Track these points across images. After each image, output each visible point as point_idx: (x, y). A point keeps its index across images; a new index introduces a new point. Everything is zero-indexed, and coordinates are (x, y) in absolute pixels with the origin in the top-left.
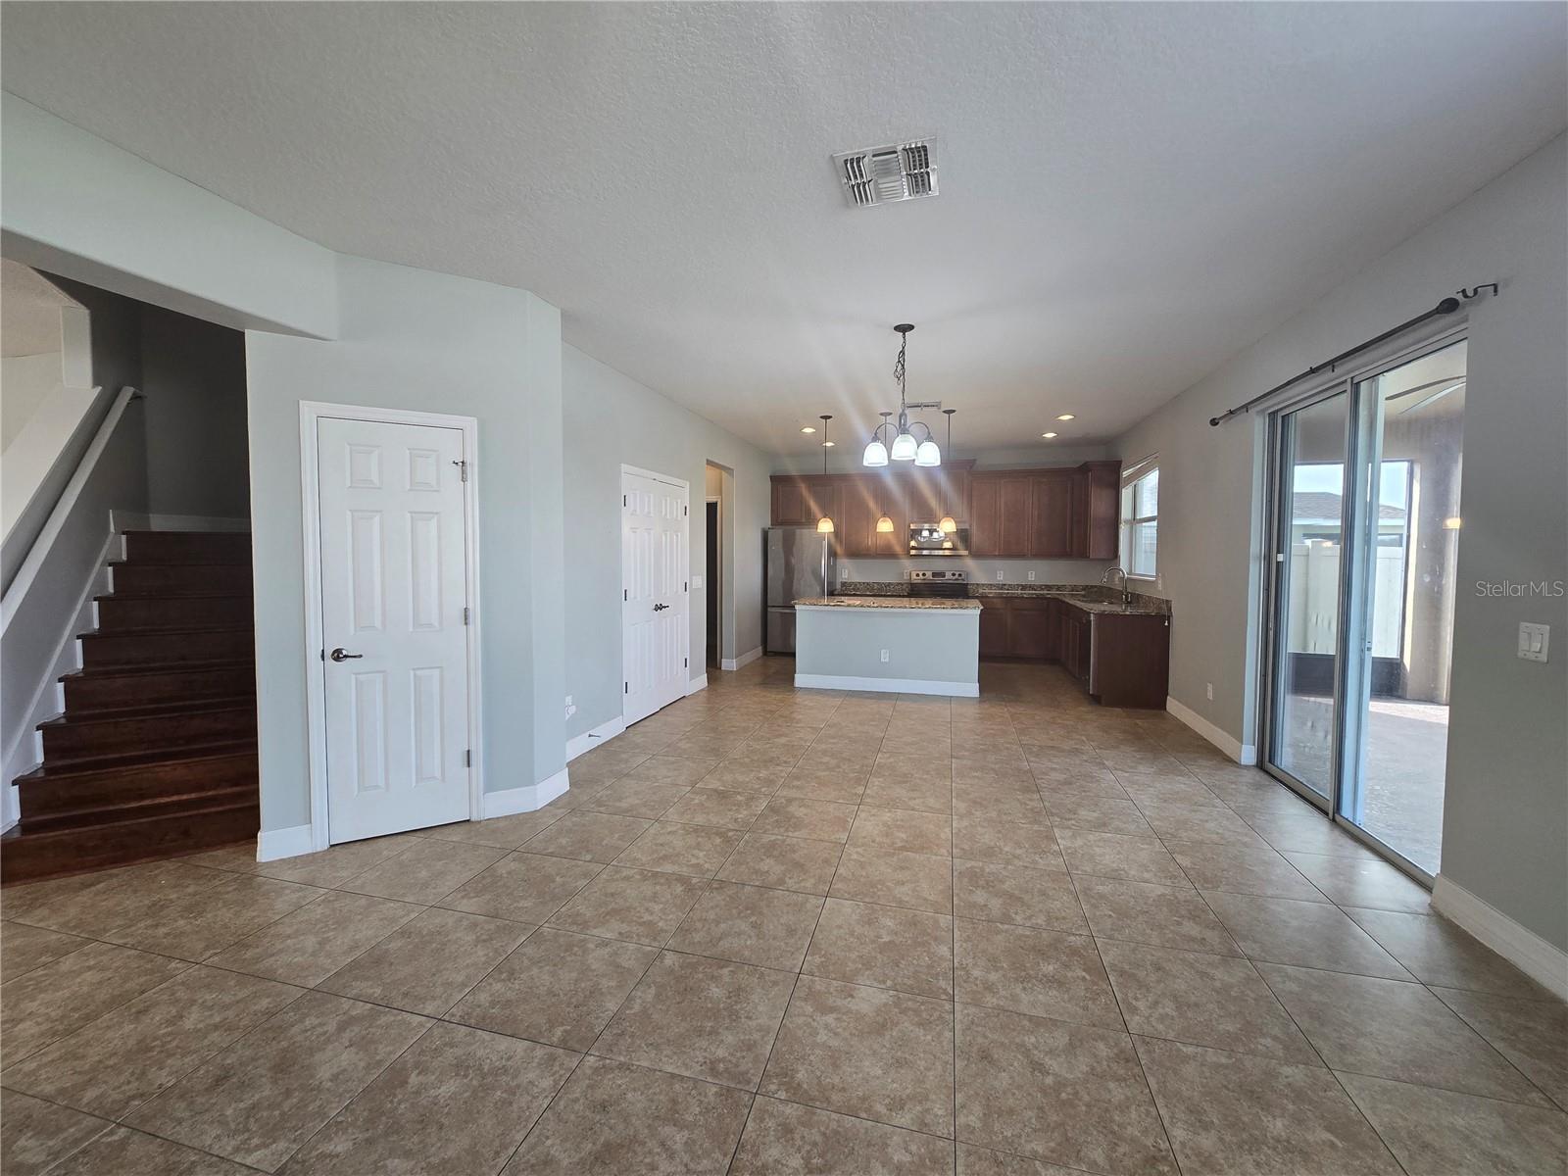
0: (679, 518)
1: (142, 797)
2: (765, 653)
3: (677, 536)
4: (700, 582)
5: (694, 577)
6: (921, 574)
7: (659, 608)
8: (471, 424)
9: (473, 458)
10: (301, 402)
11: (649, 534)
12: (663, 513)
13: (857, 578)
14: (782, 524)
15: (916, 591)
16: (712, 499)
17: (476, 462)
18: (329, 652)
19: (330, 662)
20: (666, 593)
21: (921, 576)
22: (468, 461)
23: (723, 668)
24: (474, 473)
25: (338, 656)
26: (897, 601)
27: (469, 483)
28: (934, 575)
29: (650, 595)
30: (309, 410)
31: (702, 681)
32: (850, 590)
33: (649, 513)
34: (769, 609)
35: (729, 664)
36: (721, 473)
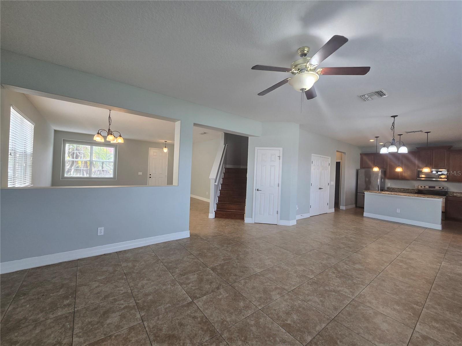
0: (327, 166)
1: (229, 210)
2: (356, 207)
3: (326, 171)
4: (333, 183)
5: (331, 182)
6: (423, 186)
7: (320, 189)
8: (281, 149)
9: (281, 155)
10: (256, 147)
11: (318, 170)
12: (323, 165)
13: (394, 186)
14: (364, 168)
15: (420, 192)
16: (338, 161)
17: (282, 156)
18: (256, 189)
19: (257, 191)
20: (322, 185)
21: (423, 187)
22: (280, 156)
23: (340, 208)
24: (281, 158)
25: (258, 190)
26: (412, 195)
27: (280, 160)
28: (430, 187)
29: (318, 185)
30: (256, 148)
31: (333, 210)
32: (390, 190)
33: (319, 165)
34: (358, 194)
35: (343, 207)
36: (342, 154)
